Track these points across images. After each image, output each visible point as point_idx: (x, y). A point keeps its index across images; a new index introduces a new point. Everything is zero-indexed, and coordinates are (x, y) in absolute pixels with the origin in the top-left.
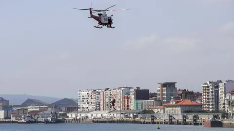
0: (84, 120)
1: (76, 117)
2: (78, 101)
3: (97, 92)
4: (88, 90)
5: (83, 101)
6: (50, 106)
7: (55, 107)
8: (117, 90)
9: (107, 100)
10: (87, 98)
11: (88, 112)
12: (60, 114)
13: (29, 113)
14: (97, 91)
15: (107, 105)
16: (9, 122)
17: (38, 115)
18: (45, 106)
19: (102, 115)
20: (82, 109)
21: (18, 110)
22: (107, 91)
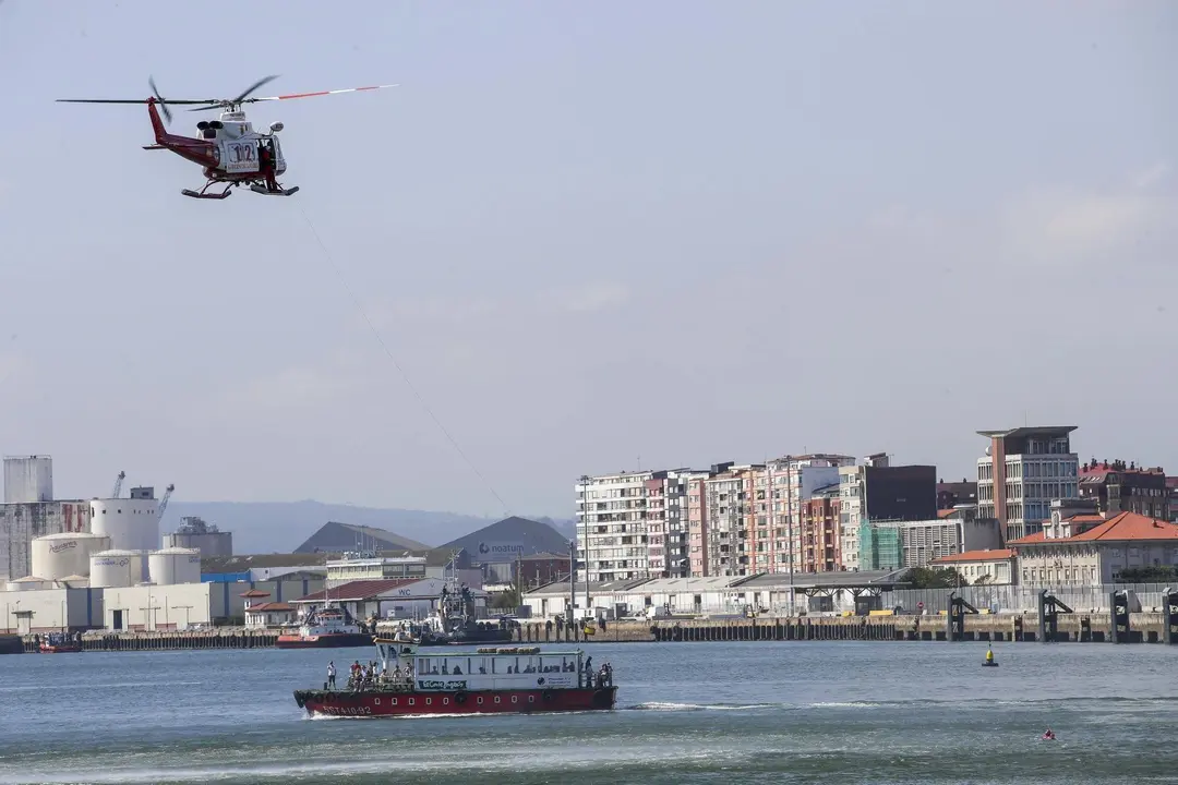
0: (611, 626)
1: (570, 610)
2: (575, 531)
3: (673, 483)
4: (624, 475)
5: (602, 530)
6: (436, 557)
7: (464, 562)
8: (773, 469)
9: (724, 524)
10: (623, 517)
11: (631, 583)
12: (489, 598)
13: (334, 593)
14: (672, 475)
15: (725, 548)
16: (233, 642)
17: (379, 602)
18: (411, 559)
19: (698, 599)
20: (595, 571)
21: (279, 580)
22: (720, 478)
